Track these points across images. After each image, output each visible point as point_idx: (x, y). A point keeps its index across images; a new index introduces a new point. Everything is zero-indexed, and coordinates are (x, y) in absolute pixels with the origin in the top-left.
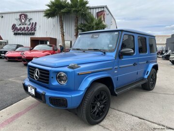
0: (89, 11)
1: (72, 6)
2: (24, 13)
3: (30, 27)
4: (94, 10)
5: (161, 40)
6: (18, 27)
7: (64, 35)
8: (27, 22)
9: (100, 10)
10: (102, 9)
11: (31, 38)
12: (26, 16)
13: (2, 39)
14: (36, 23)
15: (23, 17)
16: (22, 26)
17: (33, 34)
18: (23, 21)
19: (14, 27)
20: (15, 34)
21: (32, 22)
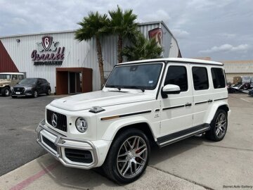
0: (138, 29)
1: (113, 24)
2: (49, 36)
3: (56, 53)
4: (145, 27)
5: (247, 68)
6: (40, 55)
7: (102, 64)
8: (53, 48)
9: (153, 27)
10: (156, 27)
11: (57, 69)
12: (51, 39)
13: (18, 72)
14: (64, 48)
15: (47, 40)
16: (46, 53)
17: (60, 63)
18: (47, 46)
19: (34, 54)
20: (36, 64)
21: (58, 47)
